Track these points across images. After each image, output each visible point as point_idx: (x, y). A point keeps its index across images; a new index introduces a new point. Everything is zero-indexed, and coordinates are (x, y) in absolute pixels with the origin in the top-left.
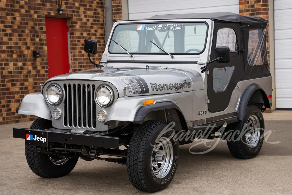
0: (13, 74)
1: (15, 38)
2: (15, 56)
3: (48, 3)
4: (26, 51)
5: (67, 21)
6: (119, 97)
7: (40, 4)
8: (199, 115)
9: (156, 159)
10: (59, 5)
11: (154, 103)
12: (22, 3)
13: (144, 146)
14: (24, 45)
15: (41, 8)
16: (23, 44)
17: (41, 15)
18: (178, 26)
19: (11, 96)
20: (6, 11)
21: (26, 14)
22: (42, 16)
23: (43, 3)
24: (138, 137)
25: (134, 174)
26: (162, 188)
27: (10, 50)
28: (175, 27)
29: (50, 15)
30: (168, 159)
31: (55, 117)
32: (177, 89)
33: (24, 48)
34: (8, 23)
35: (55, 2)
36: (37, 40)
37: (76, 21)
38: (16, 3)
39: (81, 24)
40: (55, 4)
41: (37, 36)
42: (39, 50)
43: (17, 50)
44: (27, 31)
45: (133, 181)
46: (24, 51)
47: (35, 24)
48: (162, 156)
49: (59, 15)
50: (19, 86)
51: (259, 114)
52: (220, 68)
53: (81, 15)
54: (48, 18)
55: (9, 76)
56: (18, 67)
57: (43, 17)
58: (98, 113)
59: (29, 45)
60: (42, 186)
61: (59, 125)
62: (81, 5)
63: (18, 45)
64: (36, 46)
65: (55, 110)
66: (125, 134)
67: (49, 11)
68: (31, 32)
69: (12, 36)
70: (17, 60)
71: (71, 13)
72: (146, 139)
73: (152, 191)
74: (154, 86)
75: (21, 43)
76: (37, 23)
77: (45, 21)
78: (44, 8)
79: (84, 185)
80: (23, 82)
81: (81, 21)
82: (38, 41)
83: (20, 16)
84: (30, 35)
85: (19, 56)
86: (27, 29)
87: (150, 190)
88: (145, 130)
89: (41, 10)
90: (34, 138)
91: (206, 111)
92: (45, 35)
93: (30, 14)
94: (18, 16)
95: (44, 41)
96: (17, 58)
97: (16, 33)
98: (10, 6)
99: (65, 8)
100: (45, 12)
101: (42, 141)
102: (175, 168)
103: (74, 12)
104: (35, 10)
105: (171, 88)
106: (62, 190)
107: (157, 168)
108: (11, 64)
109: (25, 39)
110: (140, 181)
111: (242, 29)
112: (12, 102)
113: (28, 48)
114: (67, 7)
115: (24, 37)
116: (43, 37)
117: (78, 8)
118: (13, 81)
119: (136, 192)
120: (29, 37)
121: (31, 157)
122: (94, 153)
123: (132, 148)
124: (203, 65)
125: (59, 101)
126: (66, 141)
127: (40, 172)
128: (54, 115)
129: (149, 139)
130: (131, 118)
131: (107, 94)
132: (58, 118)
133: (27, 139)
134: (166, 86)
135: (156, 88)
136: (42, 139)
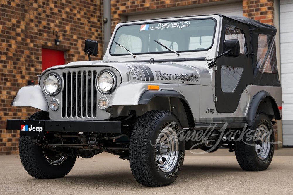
0: (6, 103)
1: (10, 66)
2: (8, 84)
3: (45, 33)
4: (21, 80)
5: (64, 54)
6: (122, 82)
7: (37, 34)
8: (206, 112)
9: (161, 151)
10: (57, 36)
11: (160, 90)
12: (19, 30)
13: (149, 134)
14: (19, 74)
15: (38, 37)
16: (18, 72)
17: (37, 45)
18: (184, 24)
19: (3, 126)
20: (1, 37)
21: (22, 42)
22: (39, 45)
23: (40, 32)
24: (142, 126)
25: (136, 163)
27: (4, 77)
28: (181, 25)
29: (47, 45)
30: (173, 152)
31: (52, 108)
32: (183, 81)
33: (18, 77)
34: (3, 50)
35: (53, 33)
36: (33, 69)
37: (73, 54)
38: (12, 30)
39: (78, 57)
40: (52, 35)
41: (33, 66)
42: (34, 80)
43: (11, 78)
44: (22, 60)
45: (135, 172)
46: (18, 80)
47: (31, 53)
48: (167, 148)
49: (56, 46)
50: (12, 116)
51: (269, 124)
52: (228, 68)
53: (79, 48)
54: (45, 48)
55: (2, 104)
56: (11, 96)
57: (39, 47)
58: (100, 101)
59: (24, 74)
61: (56, 117)
62: (79, 38)
63: (12, 73)
64: (31, 76)
65: (53, 101)
66: (128, 125)
67: (46, 41)
68: (26, 61)
69: (6, 64)
70: (10, 89)
71: (68, 45)
72: (150, 126)
74: (159, 74)
75: (16, 71)
76: (33, 52)
77: (41, 51)
78: (41, 38)
80: (16, 111)
81: (79, 55)
82: (33, 71)
83: (16, 44)
84: (26, 64)
85: (13, 85)
86: (23, 57)
88: (150, 118)
89: (38, 39)
90: (29, 129)
91: (213, 110)
92: (41, 65)
93: (26, 42)
94: (14, 44)
95: (40, 71)
96: (11, 86)
97: (11, 61)
98: (5, 33)
99: (62, 39)
100: (42, 42)
101: (38, 131)
102: (180, 164)
103: (72, 44)
104: (31, 39)
105: (178, 78)
107: (161, 162)
108: (5, 92)
109: (19, 68)
110: (143, 172)
111: (251, 32)
112: (4, 132)
113: (23, 77)
114: (64, 39)
115: (19, 66)
116: (39, 67)
117: (76, 41)
118: (5, 110)
120: (24, 66)
121: (25, 153)
122: (94, 140)
123: (135, 136)
124: (210, 61)
125: (57, 91)
126: (64, 129)
127: (34, 170)
128: (51, 106)
129: (154, 126)
130: (135, 102)
131: (109, 80)
132: (55, 109)
133: (22, 130)
134: (172, 76)
135: (161, 76)
136: (38, 129)
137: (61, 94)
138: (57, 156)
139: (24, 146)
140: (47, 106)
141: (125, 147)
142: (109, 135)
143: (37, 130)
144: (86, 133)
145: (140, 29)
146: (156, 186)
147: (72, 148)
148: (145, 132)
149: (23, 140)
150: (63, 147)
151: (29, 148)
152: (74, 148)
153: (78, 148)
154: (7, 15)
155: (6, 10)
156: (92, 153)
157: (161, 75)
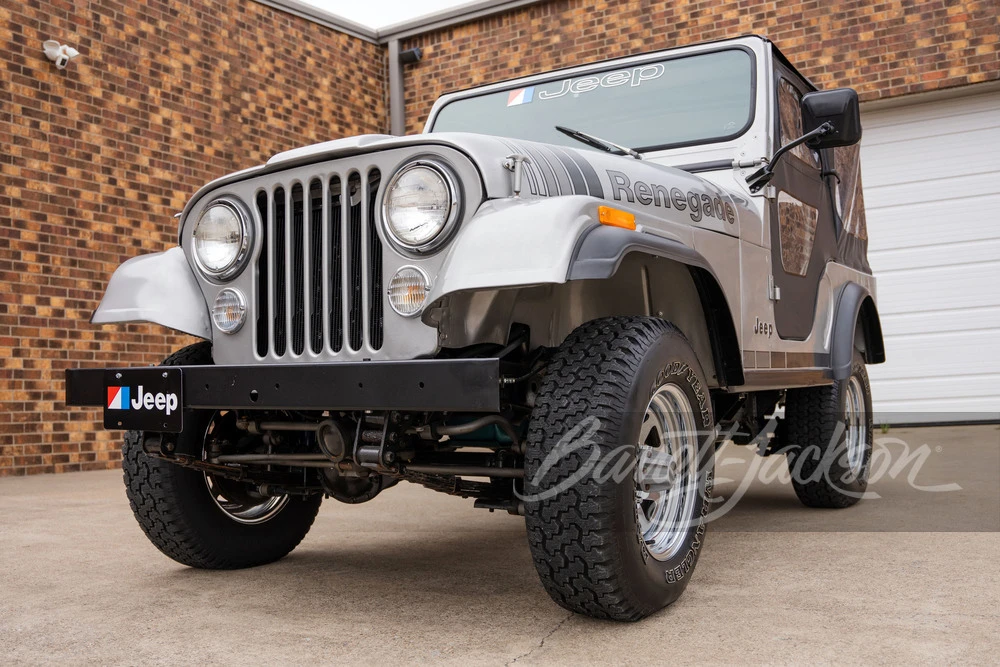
6: (485, 198)
8: (756, 332)
11: (638, 230)
13: (610, 411)
18: (646, 73)
24: (578, 378)
25: (559, 538)
26: (667, 603)
28: (637, 76)
31: (221, 324)
32: (696, 214)
45: (551, 571)
58: (395, 281)
60: (174, 598)
61: (238, 353)
65: (224, 297)
66: (505, 381)
72: (614, 379)
73: (633, 617)
74: (620, 181)
79: (339, 595)
87: (626, 612)
88: (605, 345)
90: (134, 401)
91: (770, 326)
101: (161, 408)
105: (680, 203)
106: (247, 614)
110: (586, 573)
119: (557, 620)
121: (143, 486)
122: (376, 444)
123: (551, 419)
124: (752, 169)
125: (236, 262)
126: (254, 397)
127: (178, 546)
128: (217, 317)
129: (627, 377)
130: (550, 268)
131: (431, 199)
132: (233, 327)
133: (110, 407)
134: (661, 194)
135: (627, 189)
136: (161, 401)
137: (253, 270)
138: (253, 494)
139: (136, 462)
140: (203, 318)
141: (497, 467)
142: (438, 420)
143: (160, 404)
144: (342, 414)
145: (507, 101)
146: (629, 615)
147: (302, 468)
148: (594, 403)
149: (134, 443)
150: (272, 465)
151: (154, 469)
152: (308, 468)
153: (322, 469)
154: (195, 173)
155: (194, 162)
156: (370, 487)
157: (626, 185)
